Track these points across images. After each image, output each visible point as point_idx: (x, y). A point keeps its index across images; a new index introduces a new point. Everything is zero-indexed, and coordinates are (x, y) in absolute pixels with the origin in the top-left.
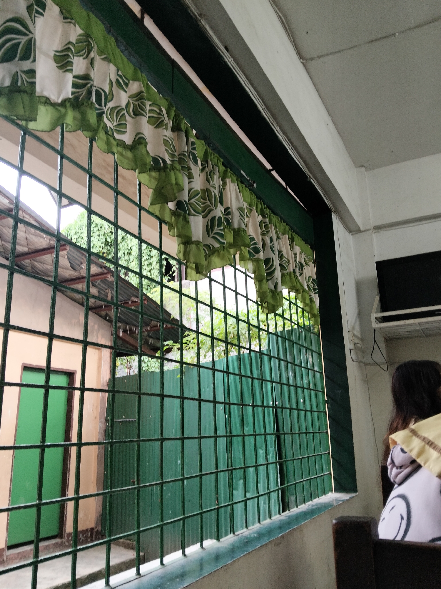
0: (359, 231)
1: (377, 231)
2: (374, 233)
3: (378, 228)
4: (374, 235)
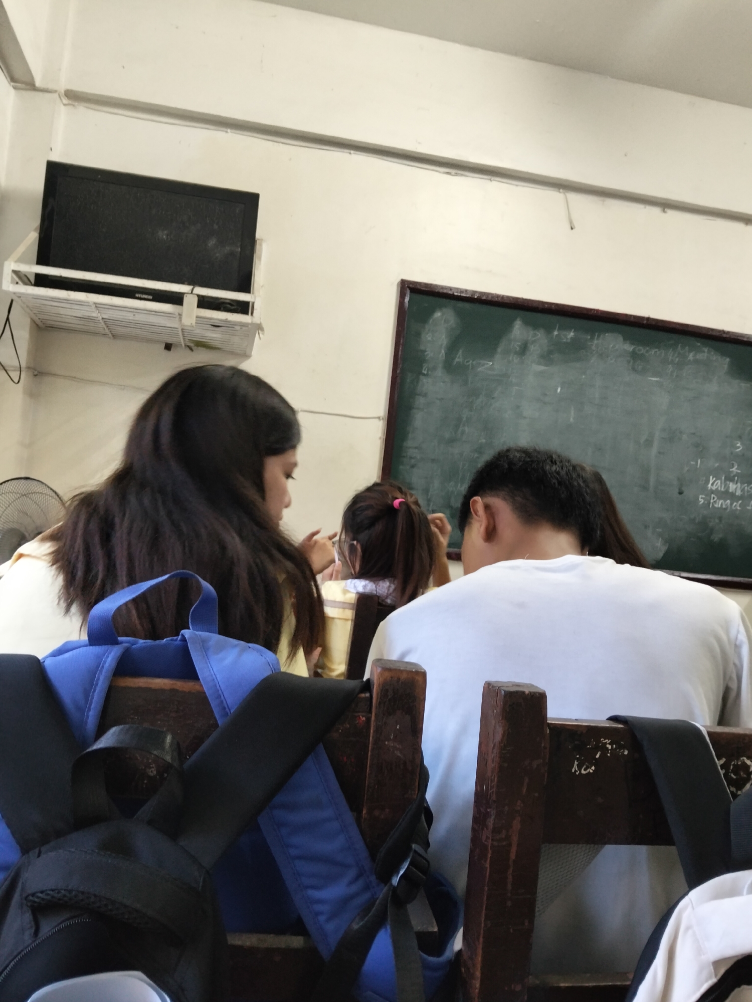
0: (31, 86)
1: (70, 102)
2: (65, 105)
3: (74, 97)
4: (62, 107)
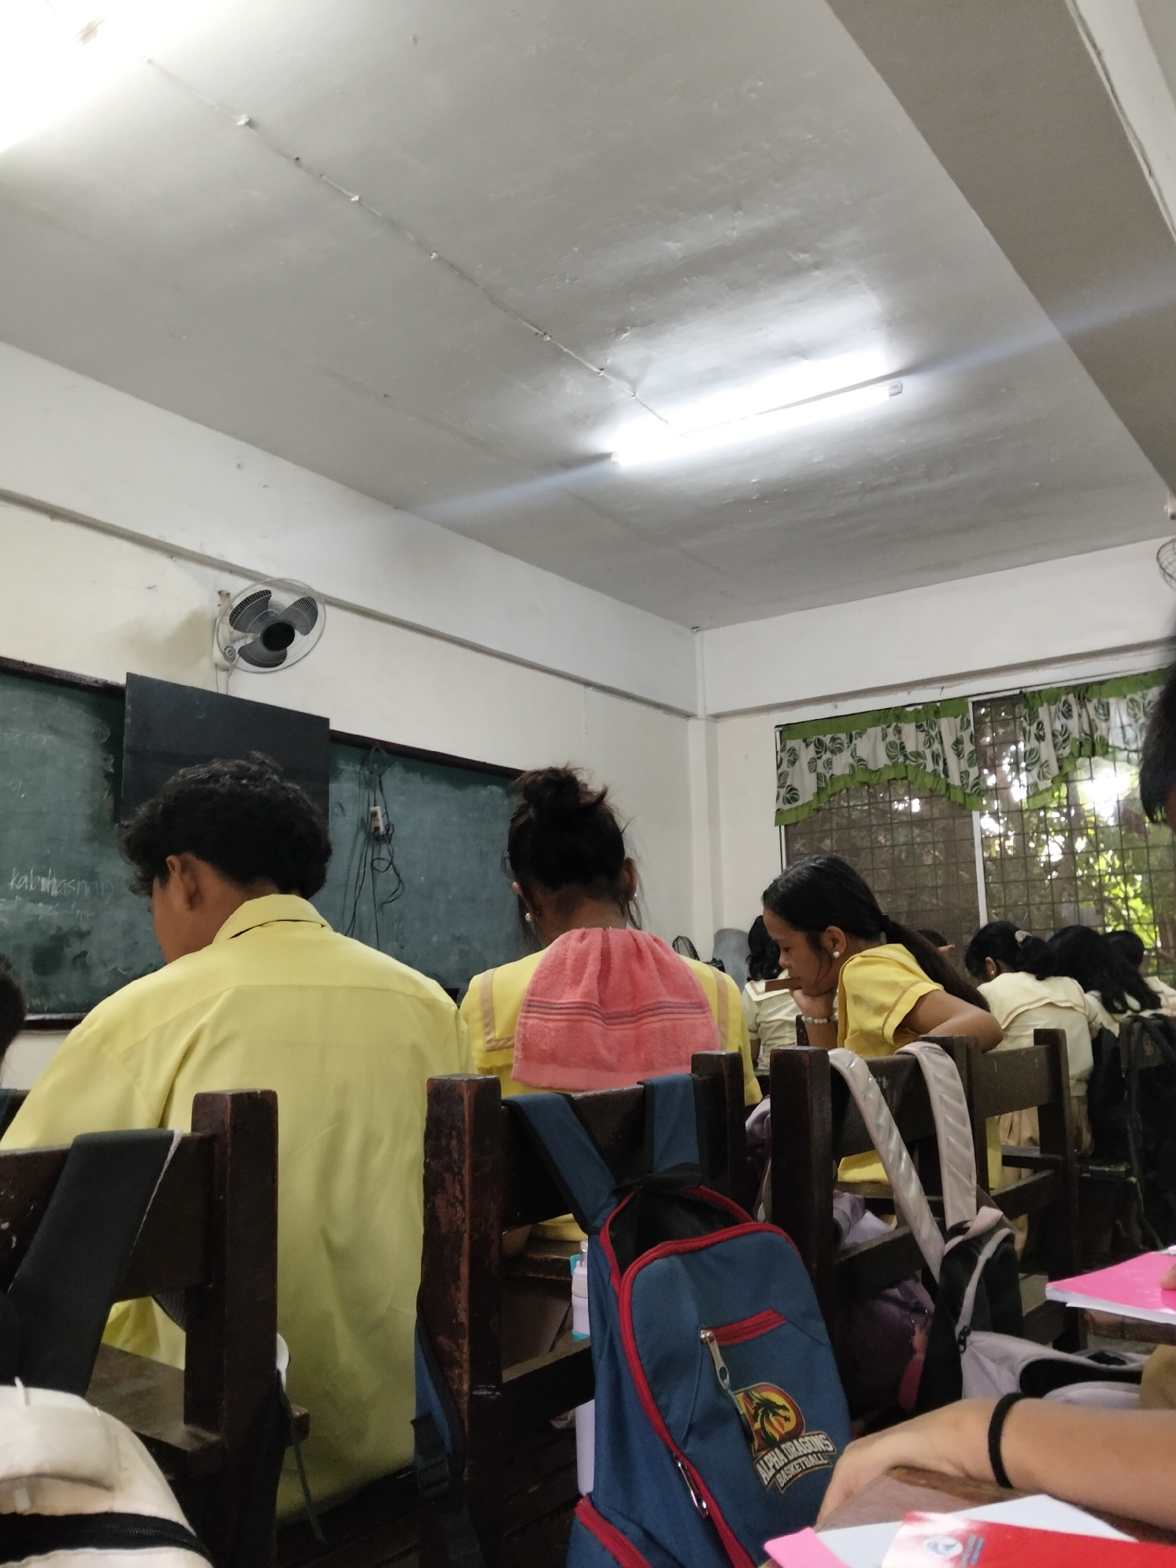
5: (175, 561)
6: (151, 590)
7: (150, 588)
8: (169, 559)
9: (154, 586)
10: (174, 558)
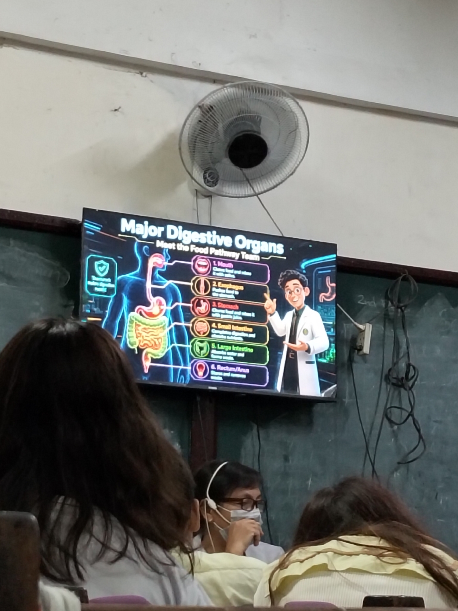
5: (146, 76)
6: (116, 112)
7: (116, 110)
8: (139, 75)
9: (120, 108)
10: (144, 74)
